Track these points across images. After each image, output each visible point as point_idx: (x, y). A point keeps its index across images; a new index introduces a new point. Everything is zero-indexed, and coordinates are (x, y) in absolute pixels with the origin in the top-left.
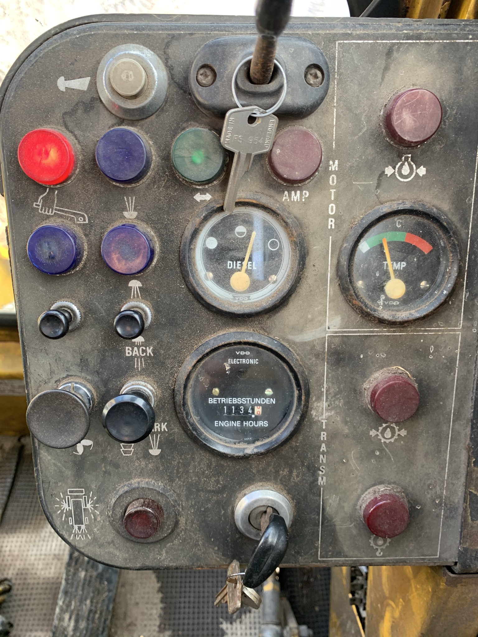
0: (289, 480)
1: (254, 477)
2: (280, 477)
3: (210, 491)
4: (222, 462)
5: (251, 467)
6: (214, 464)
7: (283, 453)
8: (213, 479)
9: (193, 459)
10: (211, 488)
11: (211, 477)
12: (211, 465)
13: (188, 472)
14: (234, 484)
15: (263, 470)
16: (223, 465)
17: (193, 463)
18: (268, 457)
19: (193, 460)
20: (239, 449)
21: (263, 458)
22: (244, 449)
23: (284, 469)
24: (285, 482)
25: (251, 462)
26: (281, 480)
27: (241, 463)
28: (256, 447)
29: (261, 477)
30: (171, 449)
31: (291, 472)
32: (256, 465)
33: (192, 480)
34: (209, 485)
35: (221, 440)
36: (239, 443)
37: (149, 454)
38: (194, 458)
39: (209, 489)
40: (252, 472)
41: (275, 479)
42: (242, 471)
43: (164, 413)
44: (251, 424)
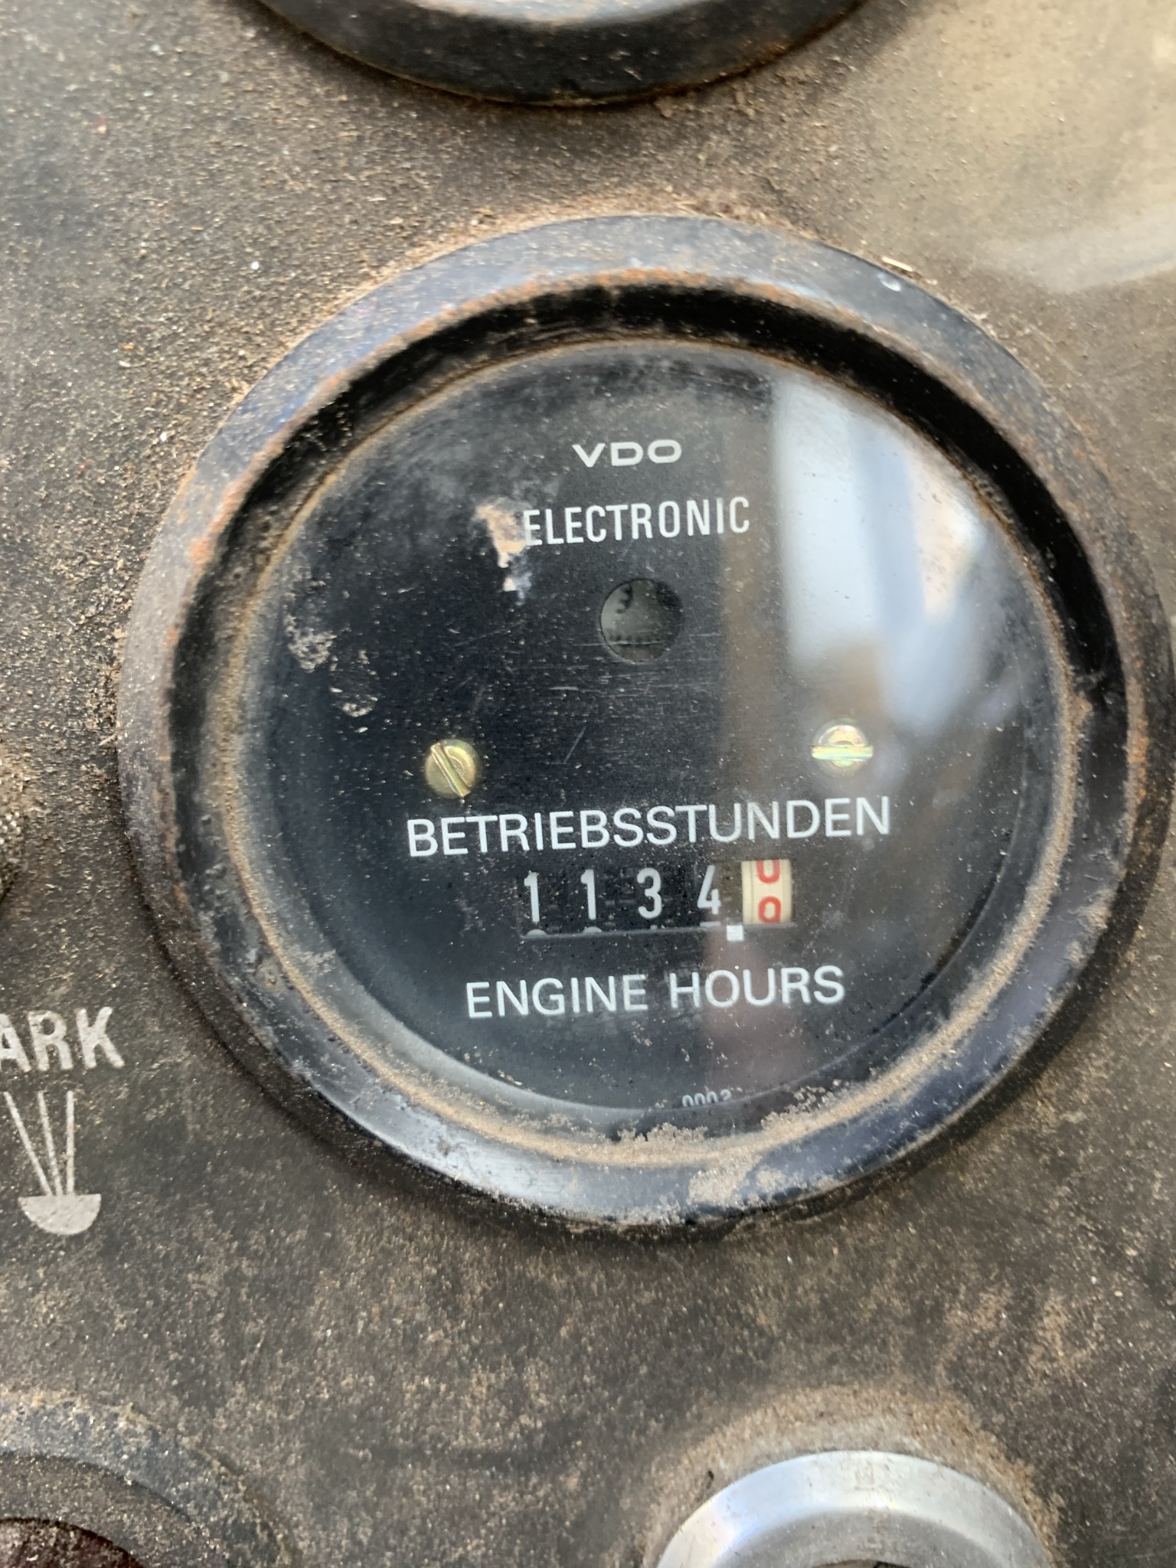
0: (1016, 1364)
1: (765, 1355)
2: (950, 1352)
3: (468, 1460)
4: (535, 1269)
5: (740, 1291)
6: (476, 1284)
7: (969, 1183)
8: (481, 1382)
9: (329, 1254)
10: (472, 1437)
11: (464, 1371)
12: (457, 1287)
13: (301, 1340)
14: (626, 1408)
15: (825, 1306)
16: (545, 1289)
17: (328, 1284)
18: (861, 1217)
19: (325, 1262)
20: (650, 1172)
21: (822, 1229)
22: (686, 1172)
23: (974, 1291)
24: (984, 1377)
25: (740, 1258)
26: (956, 1369)
27: (667, 1268)
28: (774, 1158)
29: (818, 1358)
30: (165, 1193)
31: (1025, 1312)
32: (776, 1277)
33: (340, 1394)
34: (458, 1418)
35: (506, 1111)
36: (644, 1130)
37: (26, 1227)
38: (332, 1244)
39: (461, 1441)
40: (750, 1324)
41: (918, 1360)
42: (676, 1321)
43: (77, 936)
44: (722, 989)
